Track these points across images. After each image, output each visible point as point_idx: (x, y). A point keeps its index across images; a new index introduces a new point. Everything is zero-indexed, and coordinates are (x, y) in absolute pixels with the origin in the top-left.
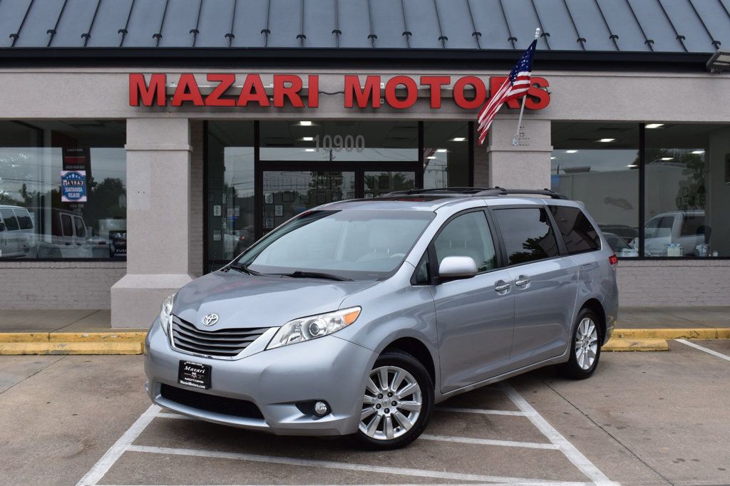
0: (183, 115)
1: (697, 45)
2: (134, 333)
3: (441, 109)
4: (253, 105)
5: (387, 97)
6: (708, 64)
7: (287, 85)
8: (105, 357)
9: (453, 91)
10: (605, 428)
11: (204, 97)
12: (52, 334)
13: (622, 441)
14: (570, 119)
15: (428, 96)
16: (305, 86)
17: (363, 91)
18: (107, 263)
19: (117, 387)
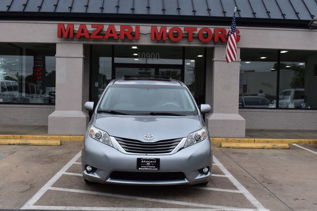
0: (81, 42)
1: (304, 16)
2: (58, 136)
3: (193, 42)
4: (111, 38)
5: (169, 36)
6: (309, 25)
7: (126, 30)
8: (44, 146)
9: (198, 34)
10: (262, 183)
11: (90, 34)
12: (22, 136)
13: (270, 190)
14: (249, 47)
15: (187, 36)
16: (134, 30)
17: (159, 33)
18: (48, 106)
19: (48, 160)
